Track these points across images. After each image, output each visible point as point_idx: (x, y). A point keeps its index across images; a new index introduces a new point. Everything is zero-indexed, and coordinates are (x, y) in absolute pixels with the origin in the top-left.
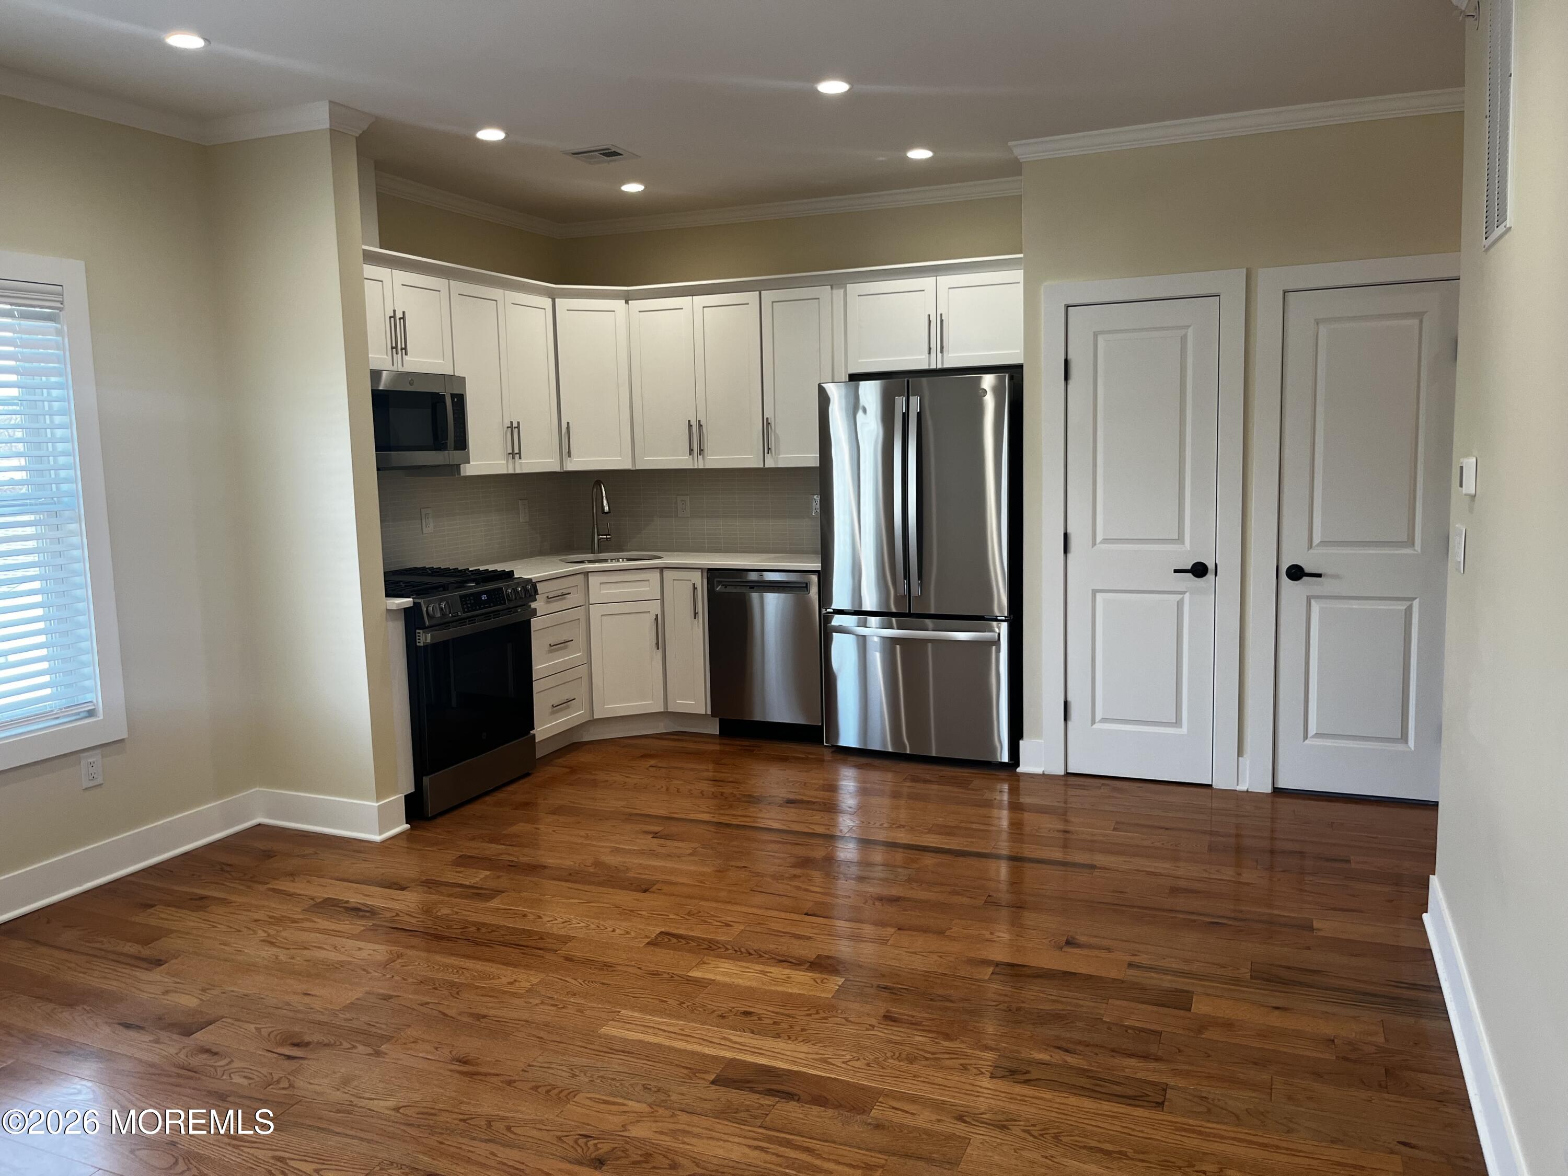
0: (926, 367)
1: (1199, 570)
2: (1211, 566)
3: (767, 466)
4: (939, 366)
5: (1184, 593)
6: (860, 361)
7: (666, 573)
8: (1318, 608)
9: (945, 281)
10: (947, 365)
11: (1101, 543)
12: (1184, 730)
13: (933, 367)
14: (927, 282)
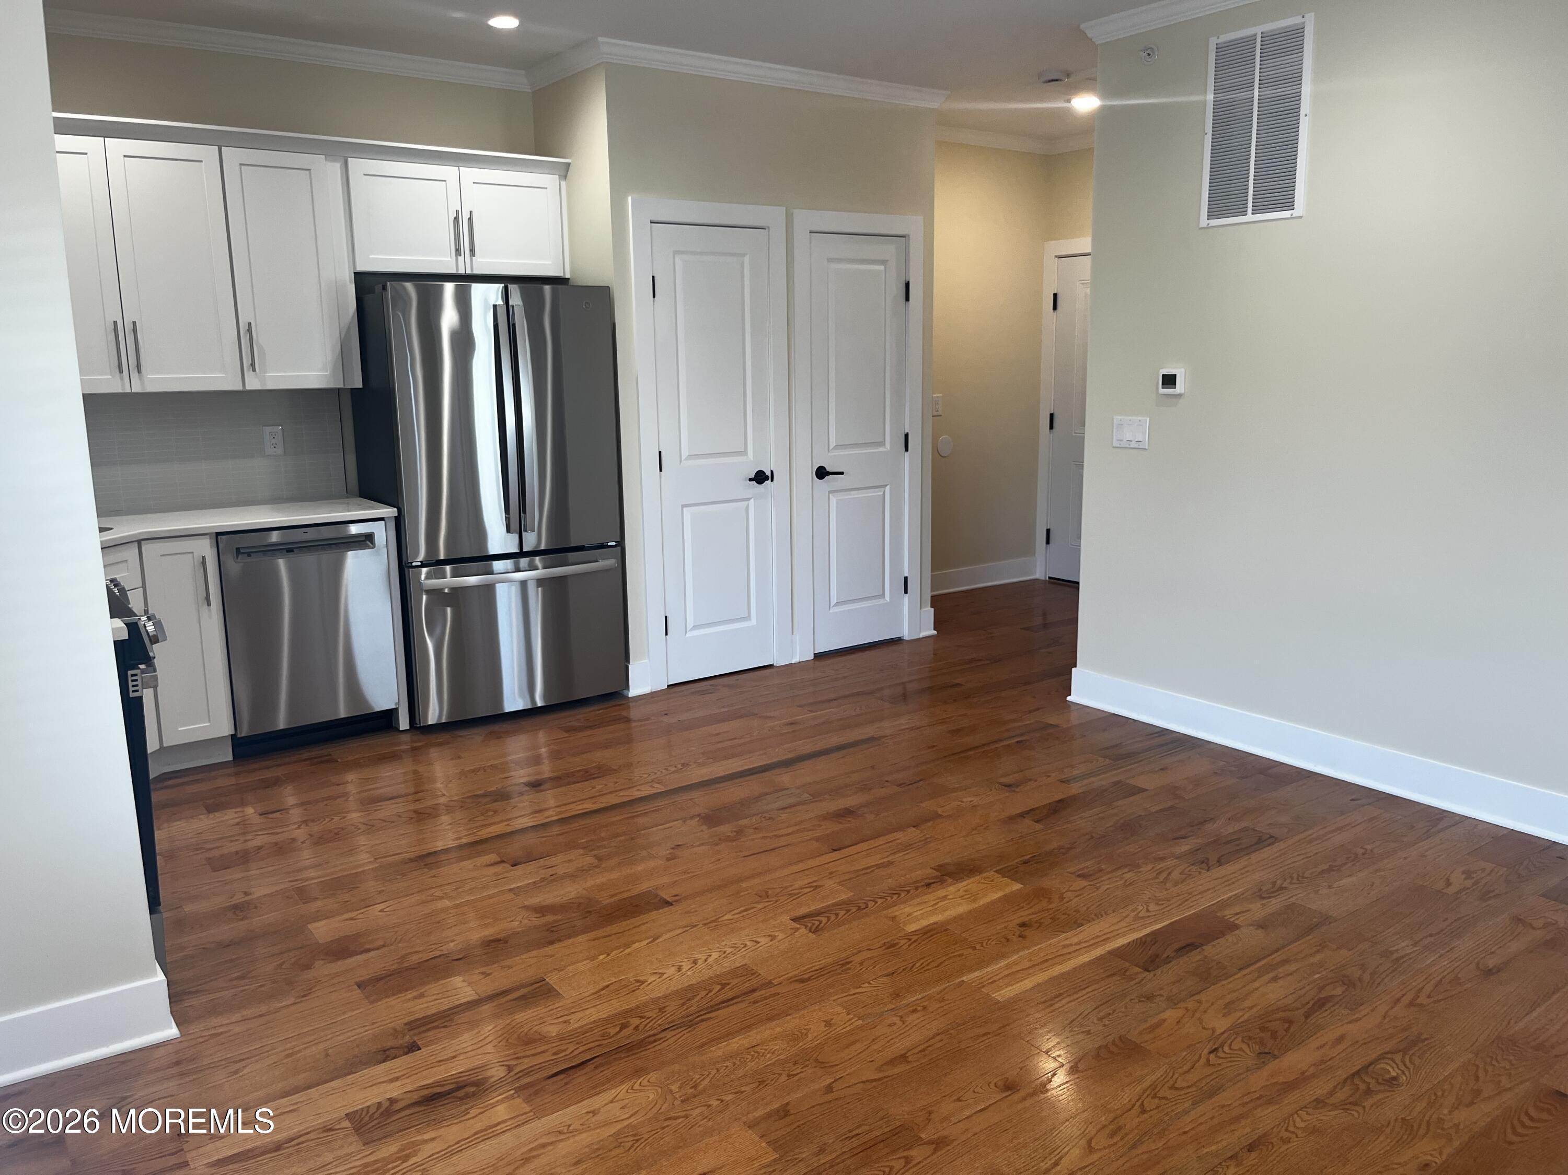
0: (453, 271)
1: (760, 478)
2: (768, 474)
3: (248, 388)
4: (469, 272)
5: (749, 499)
6: (371, 256)
7: (145, 547)
8: (835, 500)
9: (470, 173)
10: (477, 271)
11: (686, 459)
12: (754, 621)
13: (461, 271)
14: (448, 172)
